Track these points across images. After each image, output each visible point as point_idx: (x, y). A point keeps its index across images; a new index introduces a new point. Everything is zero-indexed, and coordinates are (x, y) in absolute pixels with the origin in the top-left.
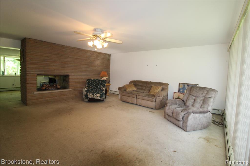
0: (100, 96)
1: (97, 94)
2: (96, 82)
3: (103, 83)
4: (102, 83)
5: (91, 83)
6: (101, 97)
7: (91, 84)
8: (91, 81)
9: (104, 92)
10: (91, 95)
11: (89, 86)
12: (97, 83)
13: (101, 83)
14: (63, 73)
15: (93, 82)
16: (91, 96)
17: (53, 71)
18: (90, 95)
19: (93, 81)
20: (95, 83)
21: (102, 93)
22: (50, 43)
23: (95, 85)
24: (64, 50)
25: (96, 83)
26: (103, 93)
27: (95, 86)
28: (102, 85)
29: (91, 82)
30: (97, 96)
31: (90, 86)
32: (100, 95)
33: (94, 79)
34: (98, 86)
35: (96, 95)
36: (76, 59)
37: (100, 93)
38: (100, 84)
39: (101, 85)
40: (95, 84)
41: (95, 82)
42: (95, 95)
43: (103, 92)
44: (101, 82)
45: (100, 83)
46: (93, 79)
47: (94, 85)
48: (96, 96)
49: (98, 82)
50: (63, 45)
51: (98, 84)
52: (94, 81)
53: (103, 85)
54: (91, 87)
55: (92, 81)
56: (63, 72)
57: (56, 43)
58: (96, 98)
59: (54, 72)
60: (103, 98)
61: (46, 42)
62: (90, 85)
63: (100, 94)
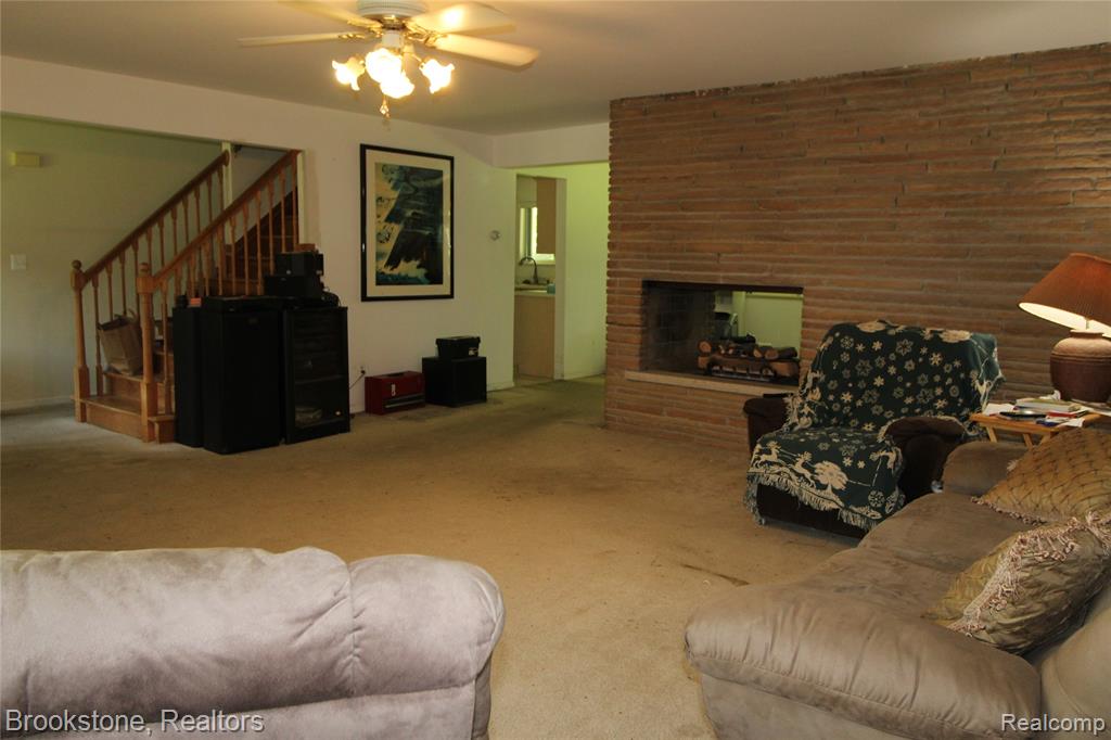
0: (848, 485)
1: (818, 465)
2: (892, 357)
3: (956, 371)
4: (948, 369)
5: (851, 365)
6: (850, 495)
7: (846, 373)
8: (847, 342)
9: (886, 458)
10: (773, 458)
11: (833, 385)
12: (900, 371)
13: (938, 370)
14: (765, 274)
15: (870, 354)
16: (776, 469)
17: (711, 263)
18: (764, 457)
19: (869, 346)
20: (880, 362)
21: (861, 465)
22: (701, 92)
23: (879, 381)
24: (780, 117)
25: (892, 370)
26: (870, 464)
27: (879, 389)
28: (946, 389)
29: (853, 352)
30: (823, 482)
31: (843, 388)
32: (845, 479)
33: (881, 327)
34: (908, 393)
35: (812, 470)
36: (857, 165)
37: (848, 462)
38: (923, 379)
39: (939, 391)
40: (883, 373)
41: (884, 352)
42: (798, 468)
43: (874, 457)
44: (936, 359)
45: (924, 367)
46: (871, 327)
47: (871, 386)
48: (808, 475)
49: (914, 355)
50: (770, 86)
51: (912, 376)
52: (877, 346)
53: (954, 391)
54: (847, 397)
55: (860, 348)
56: (763, 270)
57: (731, 84)
58: (808, 495)
59: (717, 269)
60: (863, 510)
61: (686, 94)
62: (836, 375)
63: (844, 469)
